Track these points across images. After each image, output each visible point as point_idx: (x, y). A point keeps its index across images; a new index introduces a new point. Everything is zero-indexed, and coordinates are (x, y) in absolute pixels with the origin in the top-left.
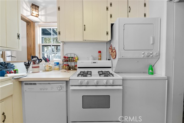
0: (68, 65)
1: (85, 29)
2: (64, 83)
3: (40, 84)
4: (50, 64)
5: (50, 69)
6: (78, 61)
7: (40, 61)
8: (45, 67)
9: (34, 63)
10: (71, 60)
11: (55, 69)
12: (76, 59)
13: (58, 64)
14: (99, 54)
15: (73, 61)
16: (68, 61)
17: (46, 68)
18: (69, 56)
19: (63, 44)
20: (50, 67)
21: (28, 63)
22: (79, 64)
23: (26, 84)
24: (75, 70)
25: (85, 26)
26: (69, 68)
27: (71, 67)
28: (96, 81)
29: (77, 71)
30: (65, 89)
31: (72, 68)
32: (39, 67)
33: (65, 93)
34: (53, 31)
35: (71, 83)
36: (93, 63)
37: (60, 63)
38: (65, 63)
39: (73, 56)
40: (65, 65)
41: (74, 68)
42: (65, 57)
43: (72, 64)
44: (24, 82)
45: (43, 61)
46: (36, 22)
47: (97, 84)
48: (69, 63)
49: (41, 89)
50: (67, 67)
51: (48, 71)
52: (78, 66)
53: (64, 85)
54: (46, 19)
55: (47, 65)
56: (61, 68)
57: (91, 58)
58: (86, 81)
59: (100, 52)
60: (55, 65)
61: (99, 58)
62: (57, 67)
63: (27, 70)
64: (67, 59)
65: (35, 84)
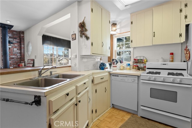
0: (138, 66)
1: (154, 35)
2: (136, 77)
3: (121, 76)
4: (123, 65)
5: (124, 69)
6: (147, 63)
7: (117, 62)
8: (120, 66)
9: (114, 64)
10: (141, 62)
11: (127, 69)
12: (145, 61)
13: (129, 65)
14: (171, 56)
15: (142, 63)
16: (137, 63)
17: (121, 68)
18: (138, 58)
19: (133, 49)
20: (124, 67)
21: (111, 64)
22: (148, 65)
23: (113, 76)
24: (144, 70)
25: (154, 33)
26: (139, 69)
27: (140, 67)
28: (163, 78)
29: (146, 71)
30: (137, 82)
31: (141, 69)
32: (116, 66)
33: (137, 84)
34: (125, 38)
35: (141, 78)
36: (163, 64)
37: (131, 64)
38: (135, 64)
39: (142, 58)
40: (135, 66)
41: (143, 69)
42: (135, 60)
43: (142, 65)
44: (112, 74)
45: (119, 62)
46: (114, 35)
47: (164, 81)
48: (138, 65)
49: (121, 80)
50: (136, 68)
51: (122, 70)
52: (147, 67)
53: (136, 79)
54: (120, 31)
55: (122, 66)
56: (132, 68)
57: (161, 60)
58: (154, 77)
59: (172, 54)
60: (127, 66)
61: (171, 60)
62: (128, 67)
63: (110, 67)
64: (136, 61)
65: (118, 76)
